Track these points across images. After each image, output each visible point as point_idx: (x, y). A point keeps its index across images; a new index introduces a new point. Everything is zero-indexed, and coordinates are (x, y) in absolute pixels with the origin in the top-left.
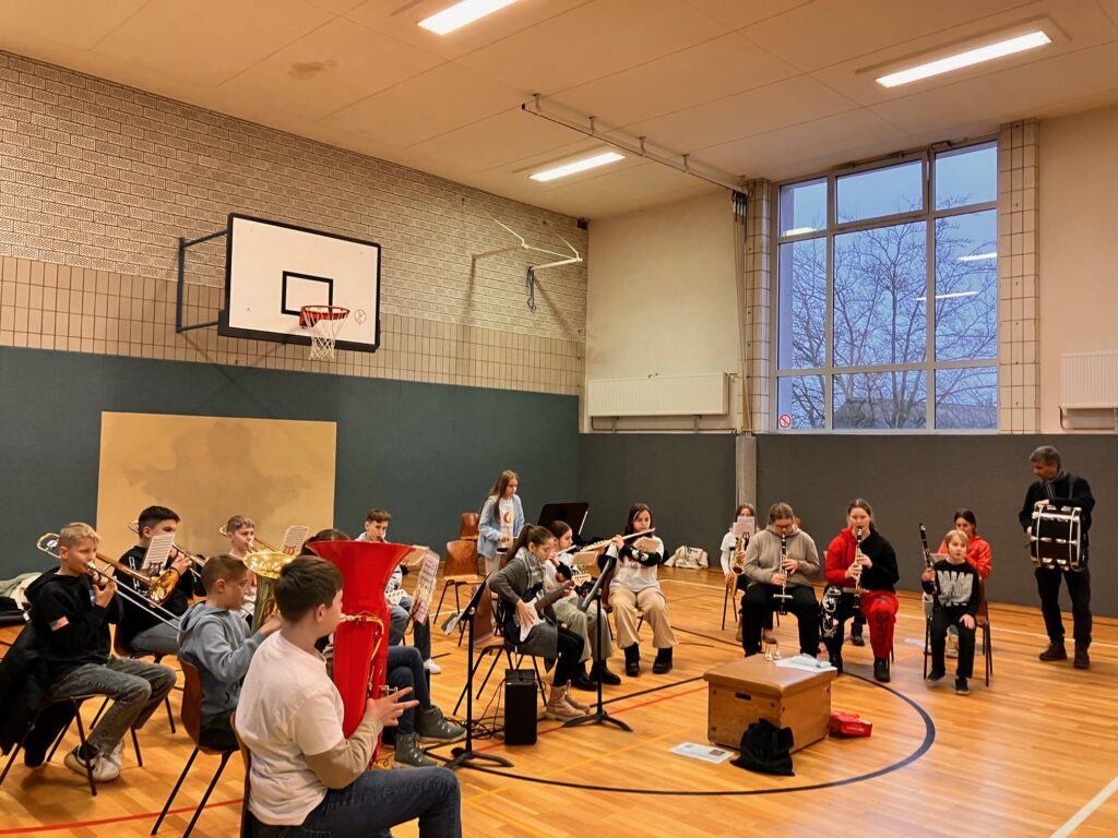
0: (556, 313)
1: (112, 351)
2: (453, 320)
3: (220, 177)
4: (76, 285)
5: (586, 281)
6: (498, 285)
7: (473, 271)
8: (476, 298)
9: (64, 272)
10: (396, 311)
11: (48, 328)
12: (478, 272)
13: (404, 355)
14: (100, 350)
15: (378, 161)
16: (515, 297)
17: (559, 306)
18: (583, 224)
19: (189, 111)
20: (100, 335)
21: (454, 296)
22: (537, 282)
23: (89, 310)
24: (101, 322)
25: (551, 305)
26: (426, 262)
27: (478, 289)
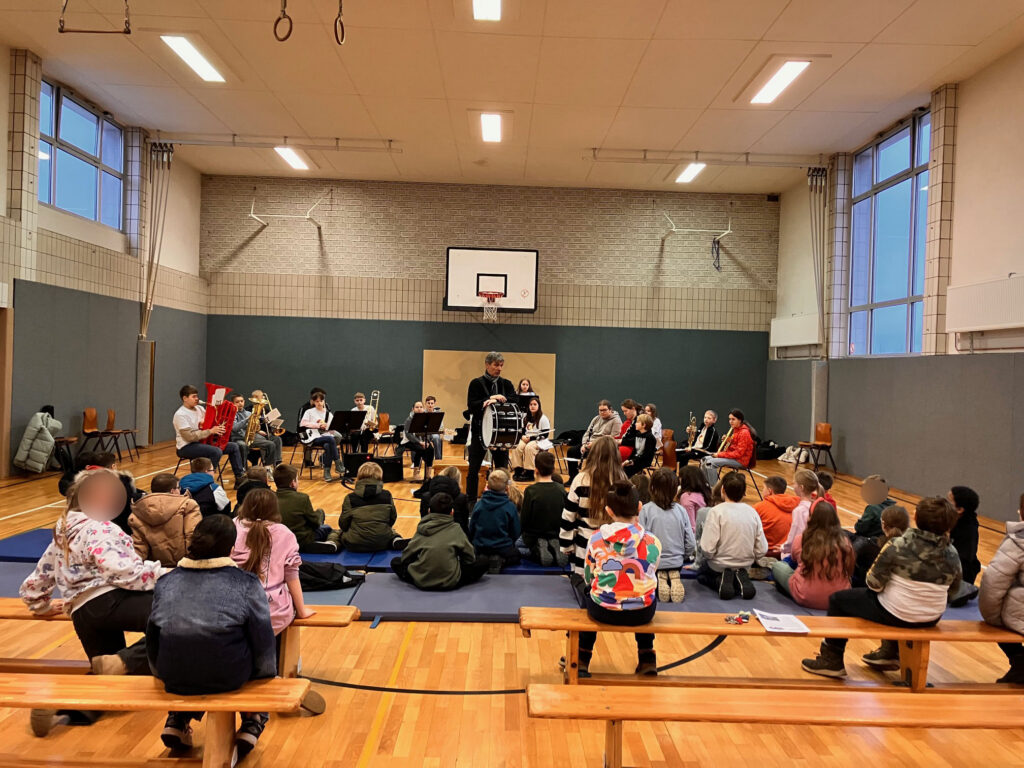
0: (744, 269)
1: (428, 319)
2: (644, 284)
3: (483, 220)
4: (411, 288)
5: (777, 241)
6: (685, 256)
7: (662, 250)
8: (664, 267)
9: (406, 282)
10: (599, 283)
11: (399, 311)
12: (667, 249)
13: (604, 311)
14: (422, 320)
15: (585, 189)
16: (702, 262)
17: (747, 264)
18: (774, 198)
19: (465, 188)
20: (422, 312)
21: (645, 268)
22: (723, 248)
23: (417, 300)
24: (423, 305)
25: (738, 264)
26: (622, 248)
27: (667, 261)
